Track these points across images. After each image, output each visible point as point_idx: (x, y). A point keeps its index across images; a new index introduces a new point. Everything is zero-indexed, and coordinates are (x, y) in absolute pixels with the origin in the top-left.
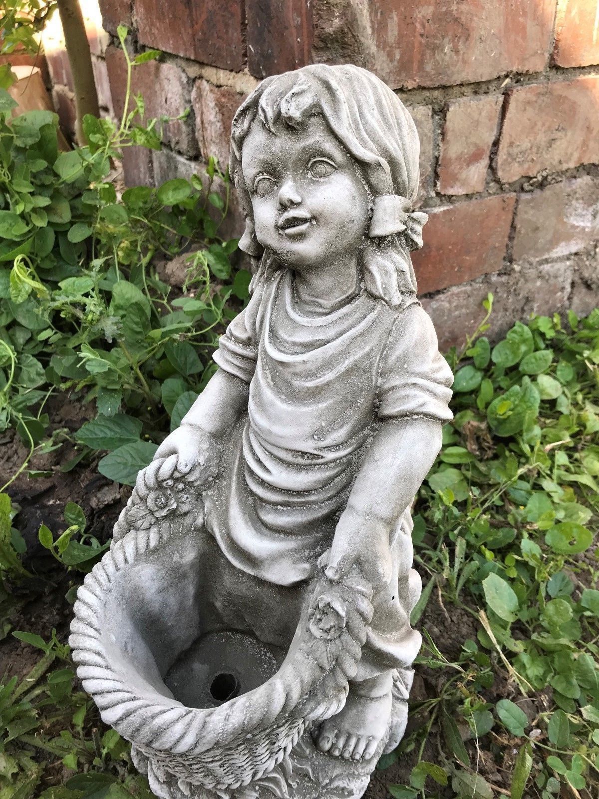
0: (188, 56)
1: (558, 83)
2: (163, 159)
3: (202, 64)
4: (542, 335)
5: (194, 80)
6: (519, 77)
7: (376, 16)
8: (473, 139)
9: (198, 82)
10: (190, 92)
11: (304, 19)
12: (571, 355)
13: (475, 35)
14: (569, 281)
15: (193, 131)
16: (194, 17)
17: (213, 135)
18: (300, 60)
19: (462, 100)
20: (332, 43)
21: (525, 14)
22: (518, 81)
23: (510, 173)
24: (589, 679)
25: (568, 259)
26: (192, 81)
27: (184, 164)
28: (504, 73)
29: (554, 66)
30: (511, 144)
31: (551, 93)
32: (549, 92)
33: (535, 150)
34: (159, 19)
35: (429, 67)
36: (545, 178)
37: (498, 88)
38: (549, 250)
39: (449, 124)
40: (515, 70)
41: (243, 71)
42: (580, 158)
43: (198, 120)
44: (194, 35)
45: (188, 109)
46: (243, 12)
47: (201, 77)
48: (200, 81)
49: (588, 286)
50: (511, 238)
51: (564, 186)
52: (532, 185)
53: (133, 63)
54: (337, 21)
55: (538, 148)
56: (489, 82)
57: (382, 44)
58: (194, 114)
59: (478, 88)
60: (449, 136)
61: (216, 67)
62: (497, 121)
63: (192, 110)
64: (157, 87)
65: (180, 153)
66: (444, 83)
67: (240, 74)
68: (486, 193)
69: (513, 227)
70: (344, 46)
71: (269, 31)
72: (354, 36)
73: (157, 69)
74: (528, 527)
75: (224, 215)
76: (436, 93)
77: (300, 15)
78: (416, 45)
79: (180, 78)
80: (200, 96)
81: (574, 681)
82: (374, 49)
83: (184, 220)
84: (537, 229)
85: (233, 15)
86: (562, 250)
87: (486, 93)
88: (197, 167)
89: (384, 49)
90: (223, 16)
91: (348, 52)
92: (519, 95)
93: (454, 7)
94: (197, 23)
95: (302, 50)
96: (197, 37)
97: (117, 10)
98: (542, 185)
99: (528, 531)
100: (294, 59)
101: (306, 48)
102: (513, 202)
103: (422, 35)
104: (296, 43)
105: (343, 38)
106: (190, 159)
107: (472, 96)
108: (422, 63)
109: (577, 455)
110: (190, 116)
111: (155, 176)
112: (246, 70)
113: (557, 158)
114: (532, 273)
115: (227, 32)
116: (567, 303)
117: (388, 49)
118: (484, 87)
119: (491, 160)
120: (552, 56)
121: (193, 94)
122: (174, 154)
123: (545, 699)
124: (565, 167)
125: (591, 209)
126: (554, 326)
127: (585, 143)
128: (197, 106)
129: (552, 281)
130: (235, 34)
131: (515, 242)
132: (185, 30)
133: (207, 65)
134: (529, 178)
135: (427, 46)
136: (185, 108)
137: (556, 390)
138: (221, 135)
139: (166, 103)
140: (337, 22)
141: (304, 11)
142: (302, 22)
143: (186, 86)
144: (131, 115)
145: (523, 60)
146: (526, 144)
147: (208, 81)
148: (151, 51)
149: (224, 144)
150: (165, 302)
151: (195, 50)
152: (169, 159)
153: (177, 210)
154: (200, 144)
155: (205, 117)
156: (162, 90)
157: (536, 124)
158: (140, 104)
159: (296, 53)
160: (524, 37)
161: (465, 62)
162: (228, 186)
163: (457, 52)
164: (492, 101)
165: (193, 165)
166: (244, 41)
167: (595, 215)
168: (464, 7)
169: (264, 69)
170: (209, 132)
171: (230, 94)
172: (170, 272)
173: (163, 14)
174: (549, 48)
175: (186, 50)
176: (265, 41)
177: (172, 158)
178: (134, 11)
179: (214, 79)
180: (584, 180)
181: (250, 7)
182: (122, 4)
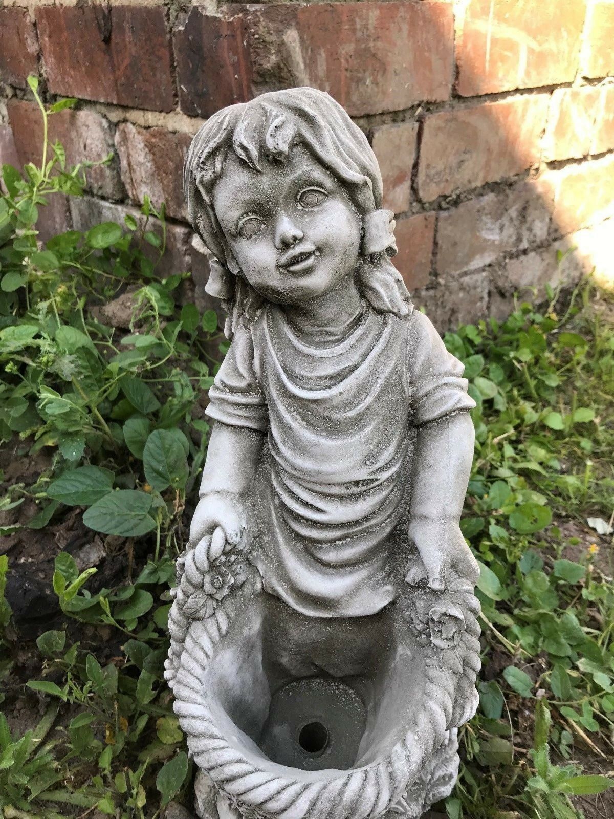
0: (110, 101)
1: (461, 111)
2: (84, 206)
3: (125, 108)
4: (471, 342)
5: (117, 125)
6: (430, 106)
7: (307, 52)
8: (396, 163)
9: (122, 126)
10: (112, 136)
11: (241, 56)
12: (499, 358)
13: (390, 69)
14: (486, 291)
15: (119, 174)
16: (115, 63)
17: (143, 175)
18: (238, 95)
19: (385, 127)
20: (270, 78)
21: (429, 49)
22: (428, 110)
23: (429, 194)
24: (576, 635)
25: (484, 270)
26: (114, 126)
27: (110, 208)
28: (416, 103)
29: (456, 96)
30: (428, 166)
31: (457, 120)
32: (454, 119)
33: (448, 171)
34: (73, 68)
35: (354, 98)
36: (458, 196)
37: (412, 116)
38: (467, 263)
40: (425, 99)
41: (175, 110)
42: (485, 177)
43: (124, 163)
44: (116, 81)
45: (112, 153)
46: (172, 55)
47: (125, 121)
48: (124, 125)
49: (502, 295)
50: (434, 254)
51: (474, 204)
52: (448, 203)
53: (49, 112)
54: (273, 57)
55: (451, 169)
56: (404, 110)
57: (314, 78)
58: (118, 157)
59: (396, 116)
61: (143, 109)
62: (414, 145)
63: (117, 155)
64: (74, 134)
65: (103, 198)
66: (367, 112)
67: (171, 114)
68: (410, 214)
69: (436, 243)
70: (281, 80)
71: (203, 71)
72: (289, 71)
73: (73, 117)
74: (494, 513)
75: (162, 253)
76: (362, 122)
77: (236, 53)
78: (343, 78)
79: (101, 124)
80: (125, 139)
81: (563, 641)
82: (307, 82)
83: (118, 262)
84: (456, 244)
85: (160, 59)
86: (478, 262)
87: (403, 121)
88: (125, 210)
89: (316, 81)
90: (150, 60)
91: (285, 85)
92: (431, 122)
93: (371, 44)
94: (119, 69)
95: (241, 86)
96: (119, 83)
97: (21, 62)
98: (456, 203)
99: (494, 517)
100: (232, 95)
101: (245, 83)
102: (433, 220)
103: (347, 70)
104: (233, 80)
105: (280, 73)
106: (116, 202)
107: (391, 124)
108: (349, 91)
109: (521, 447)
110: (115, 160)
111: (74, 224)
112: (178, 109)
113: (466, 177)
114: (454, 285)
115: (154, 75)
116: (486, 312)
117: (319, 82)
118: (401, 116)
119: (413, 181)
120: (454, 86)
121: (117, 138)
122: (95, 200)
123: (542, 662)
124: (474, 185)
125: (498, 223)
126: (480, 332)
127: (487, 164)
128: (123, 149)
129: (472, 292)
130: (164, 76)
131: (438, 257)
132: (105, 76)
133: (132, 108)
134: (445, 197)
135: (351, 79)
136: (108, 153)
137: (493, 390)
138: (153, 175)
139: (85, 149)
140: (274, 59)
141: (240, 50)
142: (239, 59)
143: (108, 131)
144: (51, 164)
145: (431, 90)
146: (440, 167)
147: (134, 124)
148: (64, 100)
149: (157, 182)
150: (110, 344)
151: (117, 94)
152: (90, 205)
153: (108, 254)
154: (128, 187)
155: (132, 159)
156: (80, 135)
157: (446, 148)
158: (59, 152)
159: (234, 89)
160: (431, 70)
161: (384, 93)
162: (164, 224)
163: (377, 84)
164: (408, 129)
165: (120, 208)
166: (174, 82)
167: (501, 229)
168: (379, 44)
169: (199, 106)
170: (138, 173)
171: (162, 133)
172: (110, 314)
173: (78, 62)
174: (451, 79)
175: (107, 95)
176: (198, 80)
177: (94, 203)
178: (43, 61)
179: (141, 122)
180: (490, 197)
181: (180, 51)
182: (27, 56)
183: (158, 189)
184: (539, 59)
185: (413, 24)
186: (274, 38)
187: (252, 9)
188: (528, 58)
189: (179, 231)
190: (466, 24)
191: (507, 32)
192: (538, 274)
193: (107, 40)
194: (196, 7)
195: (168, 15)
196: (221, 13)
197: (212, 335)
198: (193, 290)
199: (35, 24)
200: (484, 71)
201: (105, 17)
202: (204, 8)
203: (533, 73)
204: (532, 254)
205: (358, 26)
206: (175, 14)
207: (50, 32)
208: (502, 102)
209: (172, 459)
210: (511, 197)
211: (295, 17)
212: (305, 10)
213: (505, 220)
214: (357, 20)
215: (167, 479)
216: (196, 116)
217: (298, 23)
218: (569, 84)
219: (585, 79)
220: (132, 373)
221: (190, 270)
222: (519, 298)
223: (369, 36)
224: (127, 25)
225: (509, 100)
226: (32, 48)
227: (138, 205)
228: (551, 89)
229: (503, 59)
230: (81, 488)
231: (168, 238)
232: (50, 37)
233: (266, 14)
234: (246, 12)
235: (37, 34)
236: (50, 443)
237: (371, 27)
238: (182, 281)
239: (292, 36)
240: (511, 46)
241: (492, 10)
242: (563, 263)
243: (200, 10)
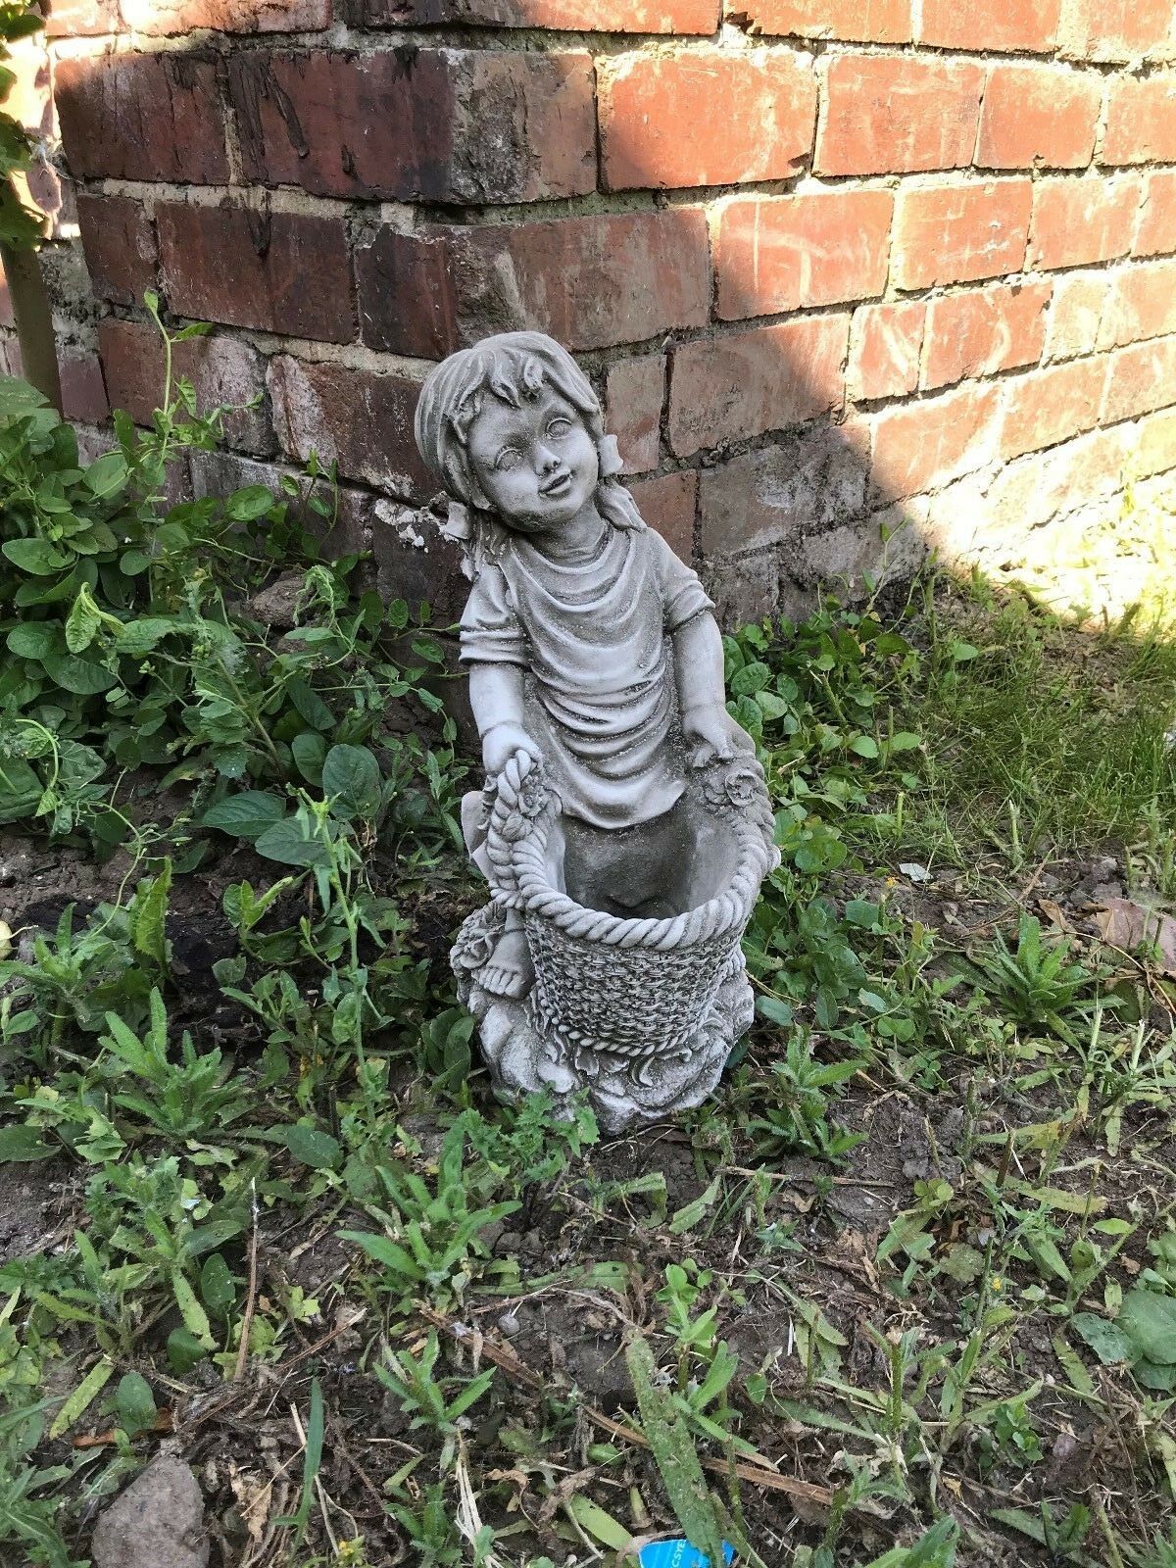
0: (261, 327)
1: (724, 339)
2: (212, 466)
3: (284, 336)
4: (753, 648)
5: (270, 357)
6: (681, 335)
7: (522, 278)
8: (639, 407)
9: (277, 359)
10: (263, 372)
11: (443, 284)
12: (793, 670)
13: (627, 292)
14: (776, 579)
15: (269, 420)
16: (273, 280)
17: (307, 423)
18: (439, 328)
19: (622, 363)
20: (479, 309)
21: (677, 266)
22: (679, 339)
25: (770, 551)
26: (264, 359)
27: (254, 468)
28: (663, 331)
30: (682, 410)
31: (718, 350)
32: (716, 350)
33: (709, 416)
34: (210, 283)
35: (582, 328)
36: (726, 450)
37: (658, 347)
38: (744, 541)
39: (610, 391)
40: (674, 327)
41: (354, 342)
42: (763, 424)
43: (278, 407)
44: (272, 304)
45: (261, 395)
46: (352, 276)
47: (283, 353)
48: (280, 358)
49: (800, 587)
50: (697, 527)
51: (750, 459)
52: (712, 459)
53: (173, 340)
54: (482, 286)
55: (714, 414)
56: (648, 341)
57: (531, 307)
58: (270, 399)
59: (637, 348)
60: (612, 404)
61: (310, 340)
62: (662, 384)
63: (268, 396)
64: (204, 368)
65: (243, 454)
66: (599, 345)
67: (350, 347)
68: (661, 471)
69: (698, 513)
70: (492, 311)
71: (394, 298)
72: (501, 301)
73: (204, 348)
75: (332, 525)
76: (592, 357)
77: (437, 280)
78: (566, 305)
79: (246, 356)
80: (281, 375)
82: (523, 312)
83: (269, 540)
84: (727, 513)
85: (336, 280)
86: (760, 540)
87: (646, 353)
88: (277, 469)
89: (533, 312)
90: (322, 280)
91: (496, 317)
92: (684, 354)
93: (601, 264)
94: (278, 289)
95: (442, 318)
96: (277, 305)
97: (129, 270)
98: (724, 458)
100: (432, 328)
101: (448, 315)
102: (693, 481)
103: (571, 295)
104: (433, 310)
105: (490, 303)
106: (265, 459)
107: (631, 358)
108: (574, 324)
110: (266, 403)
112: (359, 341)
113: (736, 425)
114: (728, 570)
115: (328, 298)
116: (777, 609)
117: (537, 312)
118: (643, 347)
119: (662, 430)
120: (712, 309)
121: (269, 375)
122: (231, 456)
124: (747, 434)
125: (786, 486)
126: (765, 634)
127: (765, 406)
128: (277, 389)
129: (754, 580)
130: (341, 301)
131: (703, 531)
132: (257, 296)
133: (295, 337)
134: (708, 450)
135: (578, 306)
136: (256, 394)
137: (780, 709)
138: (321, 423)
139: (220, 388)
141: (442, 277)
142: (440, 287)
143: (257, 365)
144: (174, 407)
145: (682, 315)
146: (699, 411)
147: (295, 357)
148: (193, 325)
149: (326, 433)
150: (264, 645)
151: (274, 320)
152: (223, 464)
153: (255, 528)
154: (282, 438)
155: (291, 403)
156: (213, 370)
157: (706, 386)
158: (186, 392)
159: (435, 321)
160: (680, 290)
161: (619, 321)
162: (334, 488)
163: (610, 310)
164: (654, 362)
165: (269, 467)
166: (354, 309)
167: (792, 493)
168: (611, 263)
169: (388, 339)
170: (299, 420)
171: (335, 370)
172: (262, 607)
173: (218, 277)
174: (708, 301)
175: (259, 320)
176: (388, 308)
177: (229, 461)
178: (163, 271)
179: (306, 354)
180: (772, 451)
181: (364, 271)
182: (138, 264)
183: (328, 442)
184: (828, 271)
185: (653, 237)
186: (483, 264)
187: (457, 233)
188: (813, 269)
189: (357, 496)
190: (723, 232)
191: (782, 240)
192: (854, 557)
193: (264, 254)
194: (387, 225)
195: (349, 229)
196: (420, 233)
197: (401, 632)
198: (374, 574)
199: (153, 224)
200: (752, 288)
201: (261, 225)
202: (396, 225)
203: (823, 288)
204: (843, 529)
205: (584, 245)
206: (358, 229)
207: (178, 236)
208: (782, 325)
209: (358, 782)
210: (803, 449)
211: (508, 239)
212: (519, 231)
213: (797, 482)
214: (583, 237)
215: (353, 807)
216: (384, 350)
217: (511, 247)
218: (878, 300)
219: (899, 291)
220: (306, 670)
221: (371, 547)
222: (825, 591)
223: (598, 255)
224: (292, 238)
225: (791, 322)
226: (147, 253)
227: (297, 463)
228: (852, 307)
229: (778, 273)
230: (246, 818)
231: (341, 505)
232: (176, 242)
233: (474, 238)
234: (450, 236)
235: (155, 235)
236: (186, 777)
237: (599, 245)
238: (360, 562)
239: (504, 261)
240: (790, 257)
241: (757, 215)
242: (892, 543)
243: (392, 228)
